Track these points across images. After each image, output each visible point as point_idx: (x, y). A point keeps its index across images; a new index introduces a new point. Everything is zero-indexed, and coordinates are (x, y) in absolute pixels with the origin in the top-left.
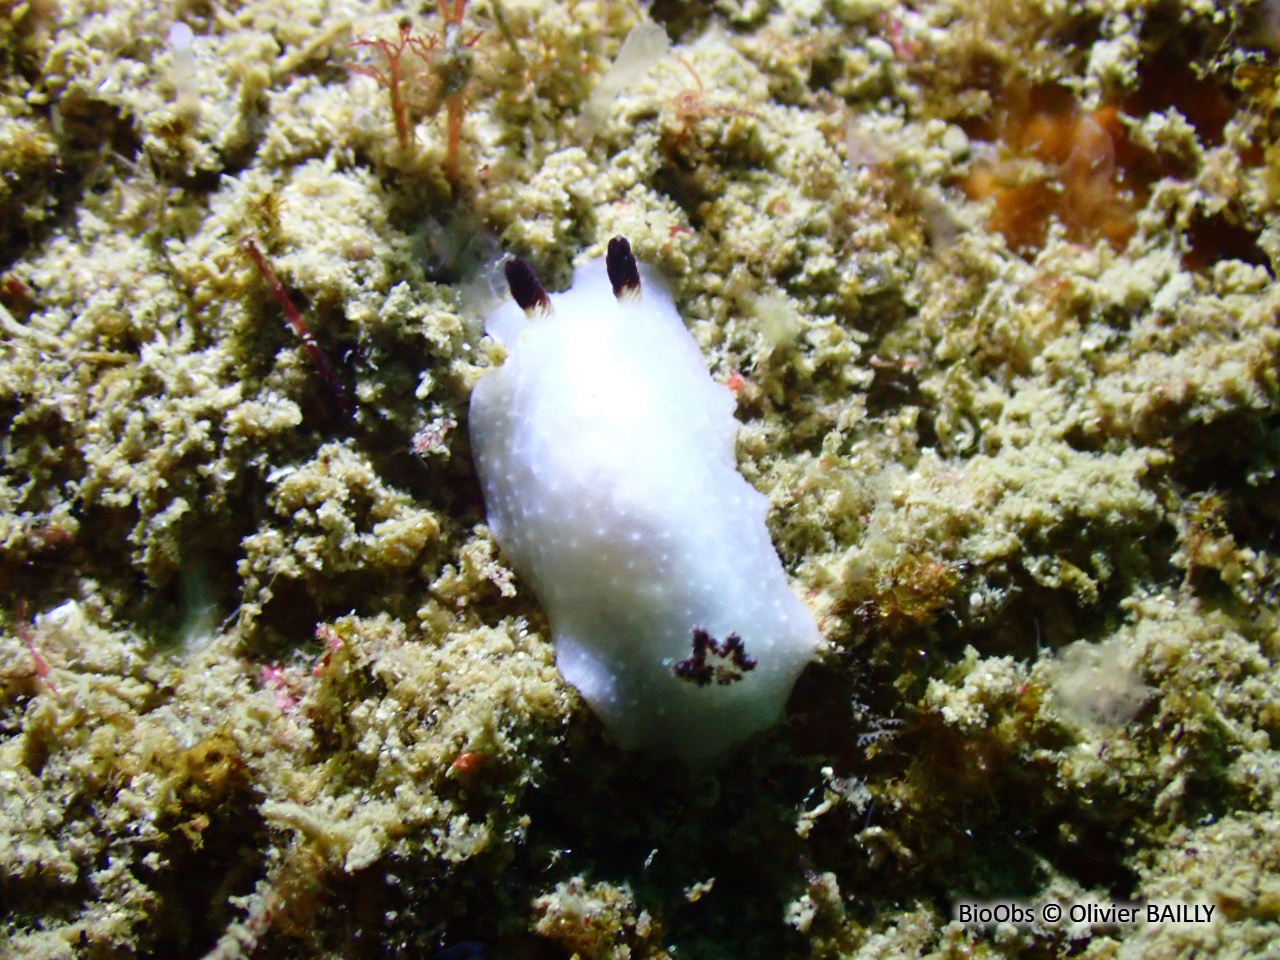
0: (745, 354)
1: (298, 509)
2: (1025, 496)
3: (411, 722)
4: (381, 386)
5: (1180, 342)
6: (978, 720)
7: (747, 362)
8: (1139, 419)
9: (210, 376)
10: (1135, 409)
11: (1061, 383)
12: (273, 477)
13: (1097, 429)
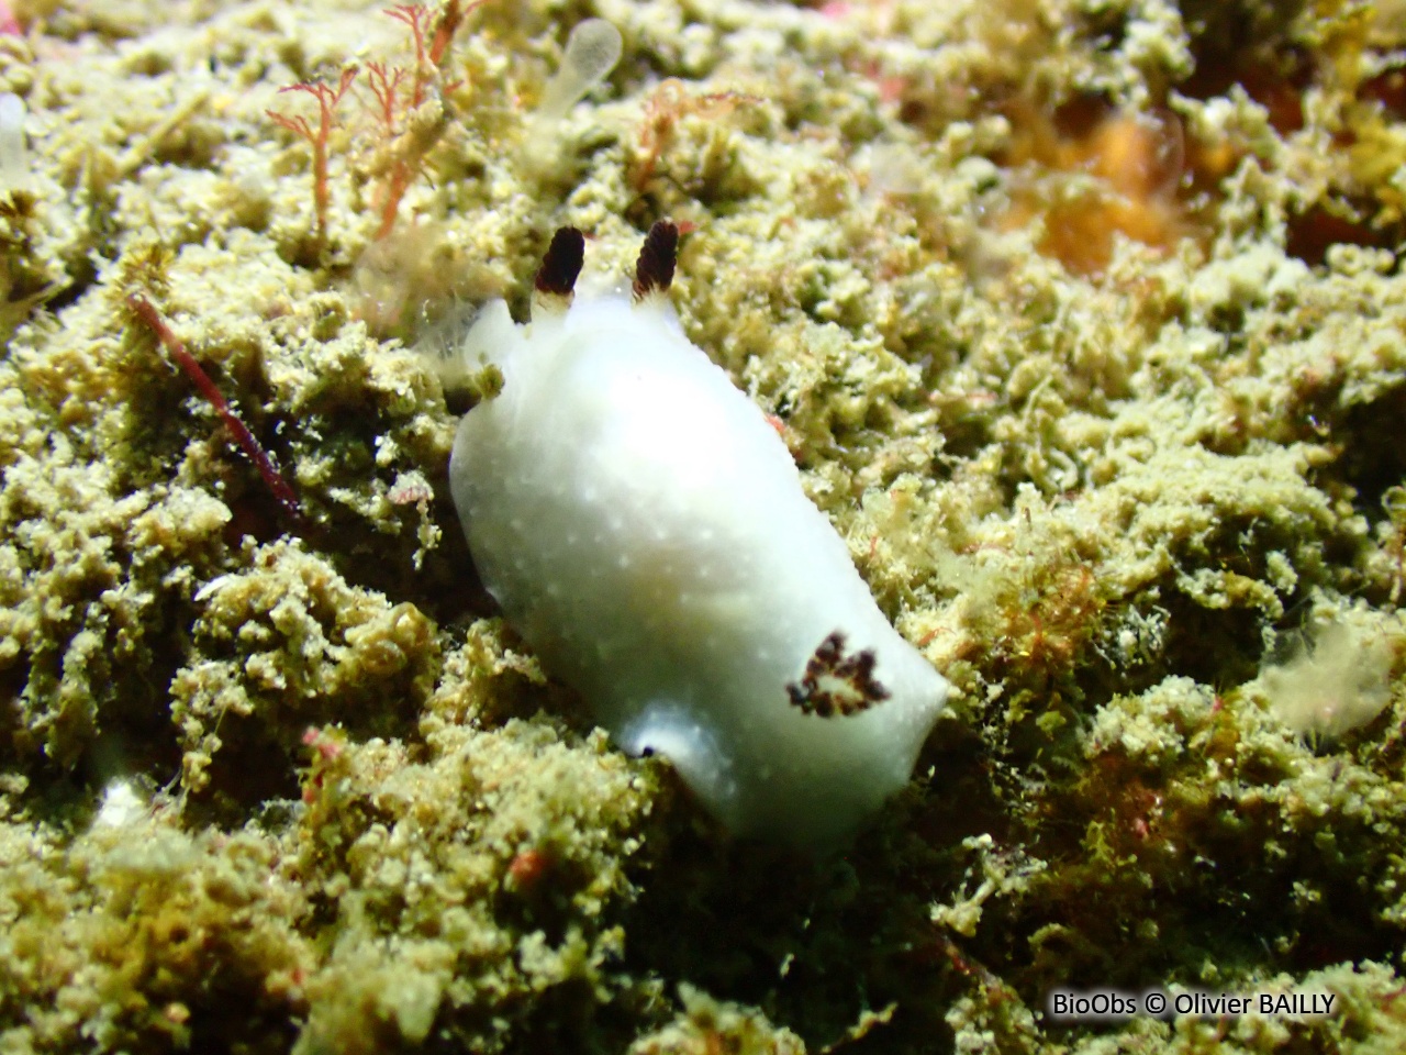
0: (778, 393)
1: (243, 623)
2: (1165, 503)
3: (441, 839)
4: (328, 461)
5: (1311, 325)
6: (1172, 743)
7: (784, 401)
8: (1283, 411)
9: (102, 489)
10: (1274, 401)
11: (1175, 389)
12: (203, 594)
13: (1234, 430)
